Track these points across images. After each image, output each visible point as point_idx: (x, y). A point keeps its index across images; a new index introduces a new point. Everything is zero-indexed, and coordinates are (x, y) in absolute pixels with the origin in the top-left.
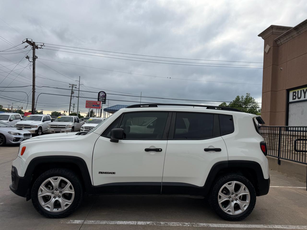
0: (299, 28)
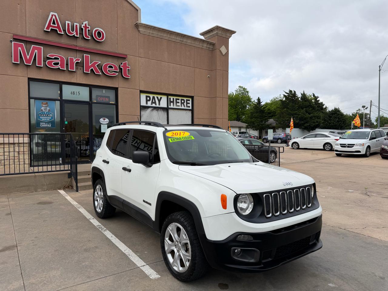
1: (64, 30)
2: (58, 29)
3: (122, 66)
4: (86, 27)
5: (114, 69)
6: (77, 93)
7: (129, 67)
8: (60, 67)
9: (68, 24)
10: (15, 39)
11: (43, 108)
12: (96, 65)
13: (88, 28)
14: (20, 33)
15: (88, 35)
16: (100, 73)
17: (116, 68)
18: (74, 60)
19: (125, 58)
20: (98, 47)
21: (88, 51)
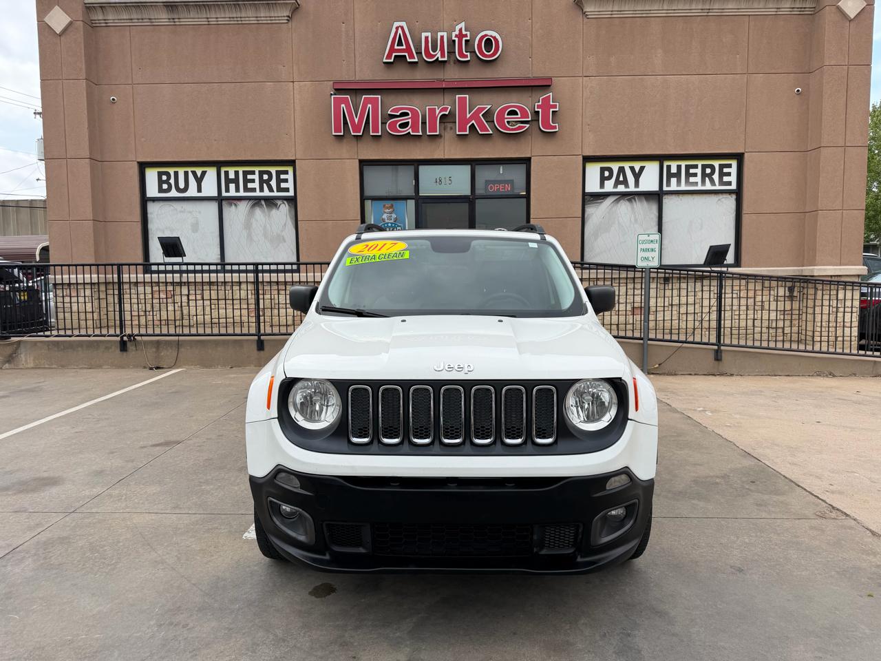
0: (180, 8)
1: (419, 53)
2: (406, 54)
3: (538, 107)
4: (460, 36)
5: (519, 116)
6: (448, 179)
7: (555, 106)
8: (410, 130)
9: (427, 38)
10: (338, 91)
11: (385, 216)
12: (481, 115)
13: (466, 36)
14: (346, 78)
15: (464, 52)
16: (488, 131)
17: (524, 114)
18: (437, 111)
19: (550, 86)
20: (488, 74)
21: (466, 86)
